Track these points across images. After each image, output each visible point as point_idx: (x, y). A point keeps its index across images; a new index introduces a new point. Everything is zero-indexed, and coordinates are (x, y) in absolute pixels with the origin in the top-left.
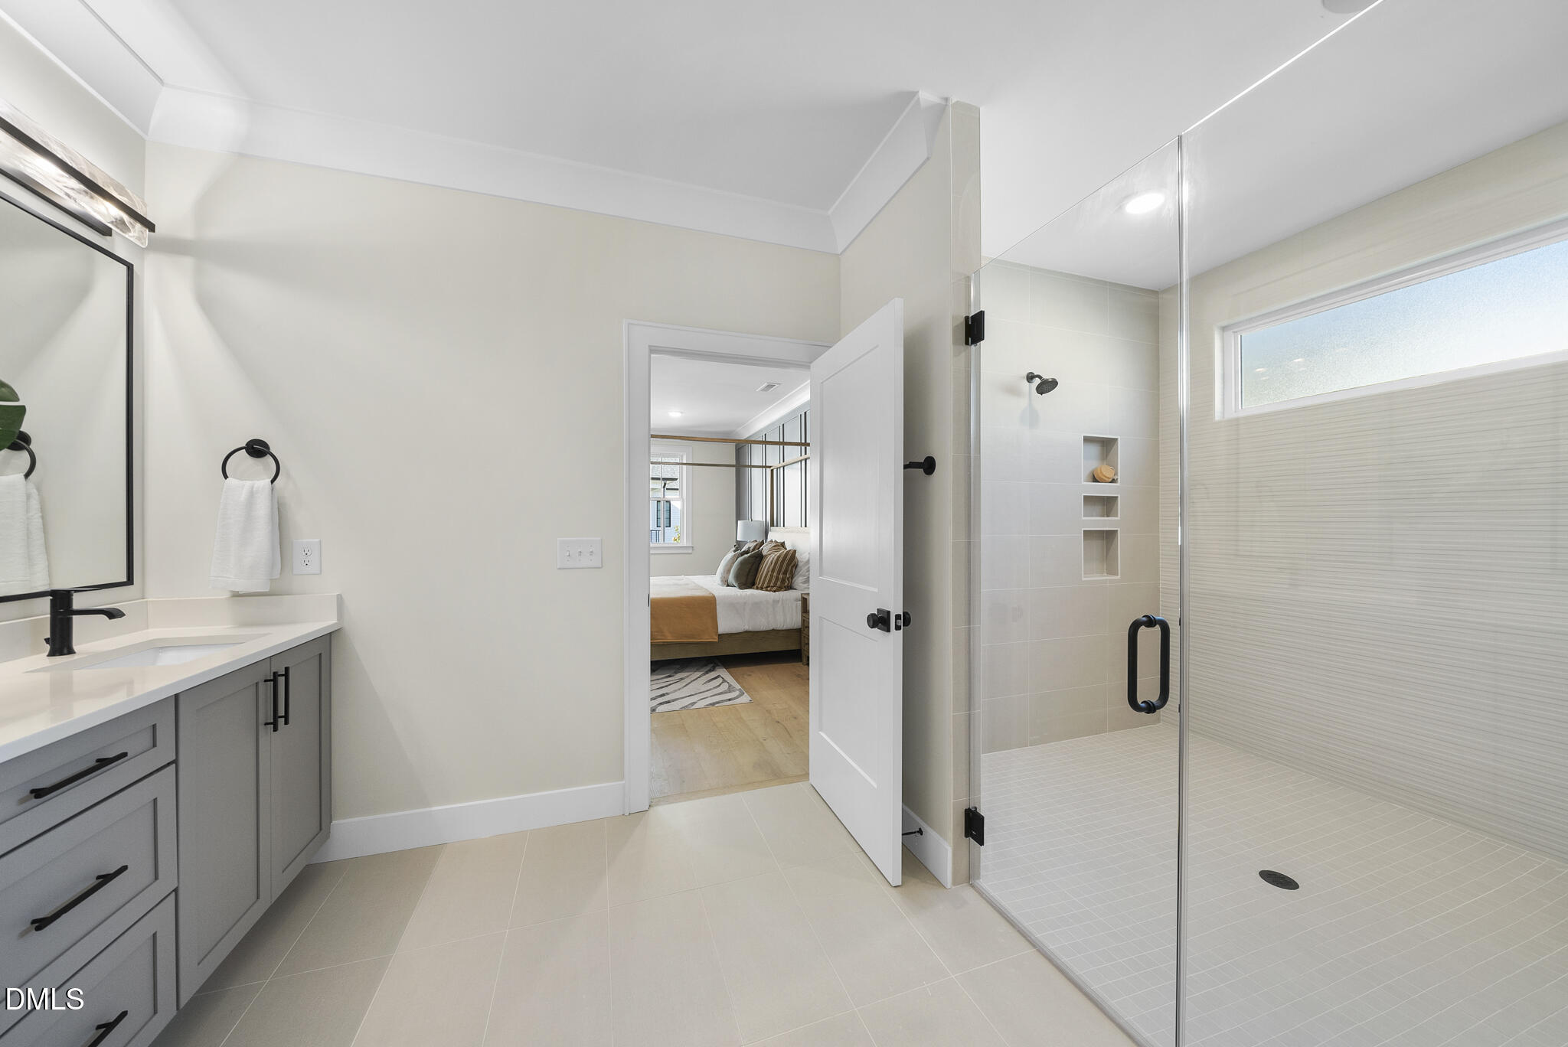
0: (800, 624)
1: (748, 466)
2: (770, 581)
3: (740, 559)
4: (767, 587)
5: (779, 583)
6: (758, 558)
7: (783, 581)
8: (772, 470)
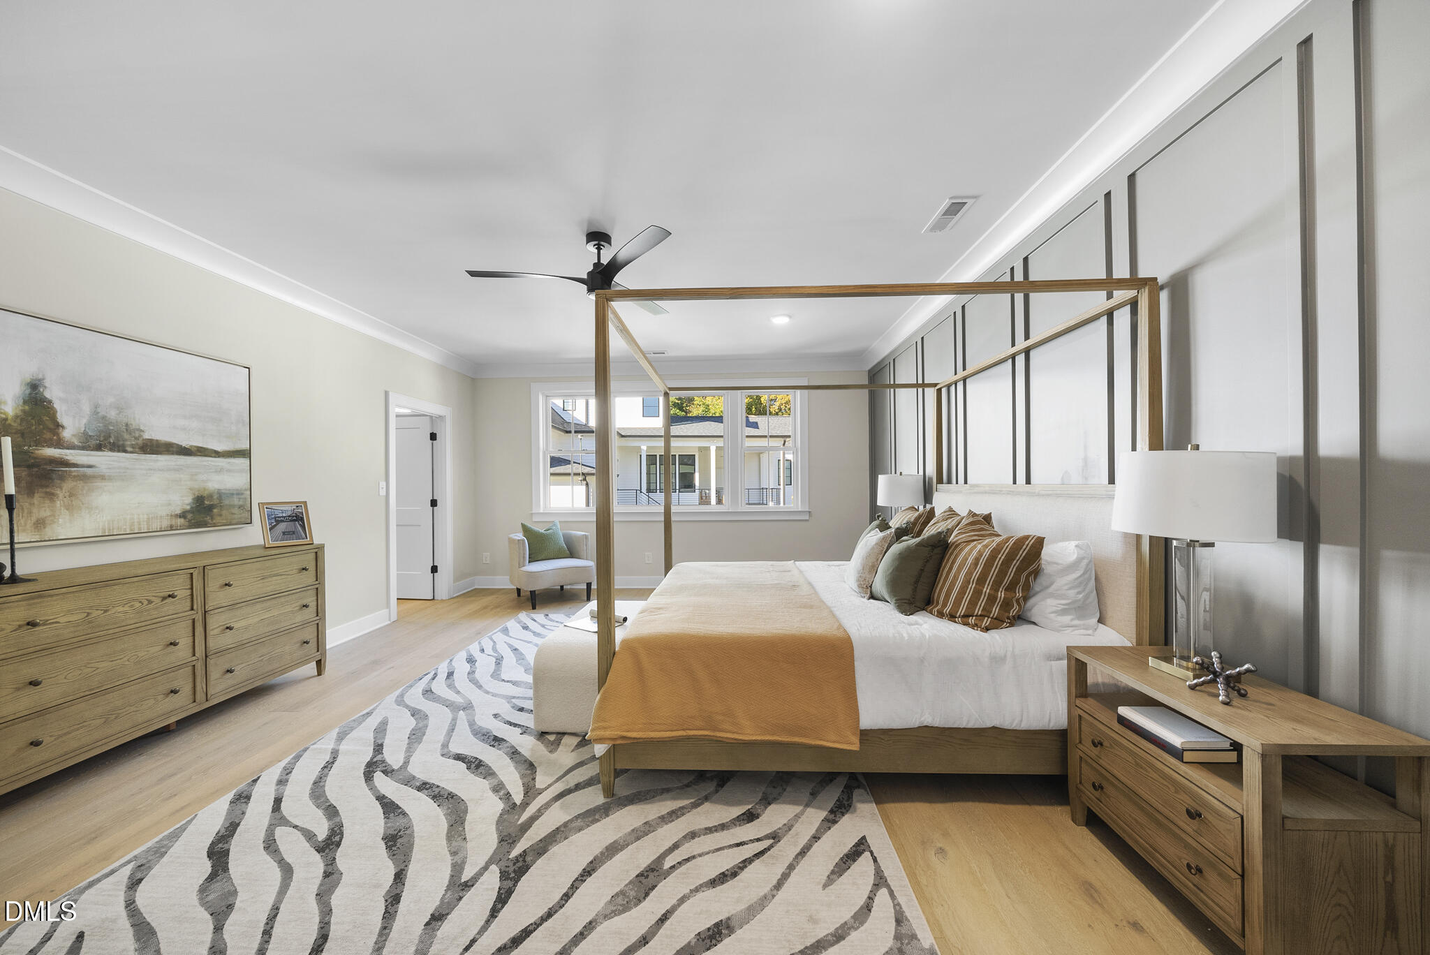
0: (1066, 723)
1: (890, 386)
2: (973, 603)
3: (896, 548)
4: (966, 616)
5: (995, 611)
6: (940, 548)
7: (1007, 605)
8: (939, 391)
